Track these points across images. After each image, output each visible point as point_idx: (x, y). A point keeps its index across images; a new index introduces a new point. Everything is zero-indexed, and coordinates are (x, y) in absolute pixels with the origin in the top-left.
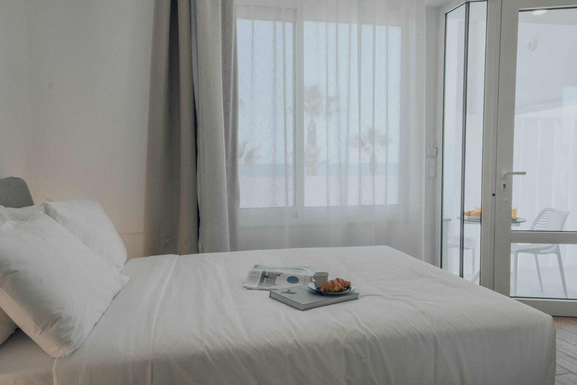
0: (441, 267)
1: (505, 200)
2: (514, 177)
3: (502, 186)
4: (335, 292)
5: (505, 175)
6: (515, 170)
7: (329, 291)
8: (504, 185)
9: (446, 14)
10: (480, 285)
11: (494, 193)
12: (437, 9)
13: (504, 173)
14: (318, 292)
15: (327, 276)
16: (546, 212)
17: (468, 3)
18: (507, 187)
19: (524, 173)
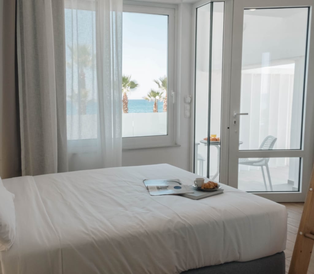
0: (194, 173)
1: (236, 131)
2: (241, 116)
3: (234, 123)
4: (211, 189)
5: (235, 116)
6: (241, 112)
7: (207, 189)
8: (235, 122)
9: (197, 9)
10: (220, 182)
11: (228, 127)
12: (192, 4)
13: (235, 114)
14: (199, 189)
15: (203, 181)
16: (269, 139)
17: (212, 3)
18: (236, 123)
19: (247, 114)
